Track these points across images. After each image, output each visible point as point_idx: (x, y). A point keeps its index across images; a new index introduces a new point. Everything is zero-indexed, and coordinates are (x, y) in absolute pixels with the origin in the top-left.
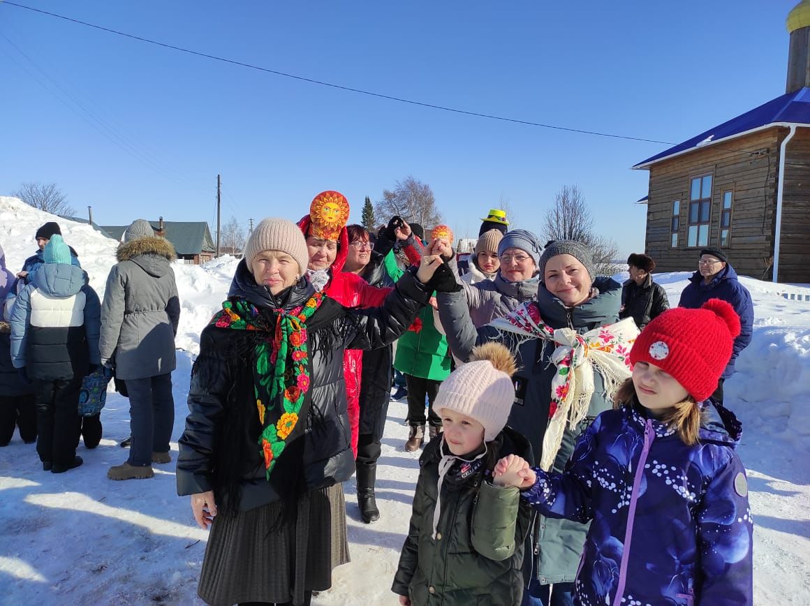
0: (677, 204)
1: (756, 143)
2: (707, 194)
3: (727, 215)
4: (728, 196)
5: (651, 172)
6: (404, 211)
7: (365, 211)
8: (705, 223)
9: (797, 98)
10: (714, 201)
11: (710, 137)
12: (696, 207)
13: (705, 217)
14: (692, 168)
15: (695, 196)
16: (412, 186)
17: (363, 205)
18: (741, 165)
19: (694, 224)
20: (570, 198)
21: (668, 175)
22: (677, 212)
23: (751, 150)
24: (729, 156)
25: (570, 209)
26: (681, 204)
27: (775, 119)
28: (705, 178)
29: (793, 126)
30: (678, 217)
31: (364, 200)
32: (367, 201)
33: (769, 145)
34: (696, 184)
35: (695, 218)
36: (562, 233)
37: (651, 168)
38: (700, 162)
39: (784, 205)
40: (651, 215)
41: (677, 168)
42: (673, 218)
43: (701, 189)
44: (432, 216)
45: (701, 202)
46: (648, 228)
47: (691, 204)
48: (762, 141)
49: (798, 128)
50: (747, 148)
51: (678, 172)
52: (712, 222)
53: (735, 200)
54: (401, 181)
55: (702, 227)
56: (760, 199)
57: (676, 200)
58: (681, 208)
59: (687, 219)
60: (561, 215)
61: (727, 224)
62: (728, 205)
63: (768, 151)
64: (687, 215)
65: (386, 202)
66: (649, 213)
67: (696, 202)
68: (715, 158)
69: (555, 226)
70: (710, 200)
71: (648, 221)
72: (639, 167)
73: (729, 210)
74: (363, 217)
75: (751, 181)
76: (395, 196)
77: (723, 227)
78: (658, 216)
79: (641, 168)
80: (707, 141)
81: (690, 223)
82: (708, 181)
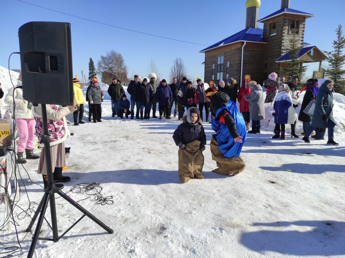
0: (214, 65)
1: (236, 46)
2: (222, 62)
3: (228, 69)
4: (228, 63)
5: (205, 53)
6: (111, 65)
7: (90, 64)
8: (222, 72)
9: (247, 32)
10: (224, 65)
11: (223, 43)
12: (219, 66)
13: (222, 70)
14: (218, 53)
15: (219, 63)
16: (113, 54)
17: (89, 61)
18: (231, 53)
19: (219, 72)
20: (179, 62)
21: (210, 55)
22: (213, 68)
23: (234, 48)
24: (228, 50)
25: (179, 66)
26: (215, 65)
27: (240, 39)
28: (221, 57)
29: (245, 41)
30: (214, 69)
31: (89, 59)
32: (91, 60)
33: (239, 47)
34: (219, 58)
35: (219, 70)
36: (177, 75)
37: (206, 52)
38: (220, 51)
39: (243, 66)
40: (206, 69)
41: (214, 53)
42: (213, 70)
43: (221, 60)
44: (123, 67)
45: (220, 65)
46: (205, 73)
47: (218, 65)
48: (237, 45)
49: (246, 42)
50: (233, 48)
51: (214, 54)
52: (224, 71)
53: (230, 64)
54: (109, 52)
55: (221, 73)
56: (237, 64)
57: (213, 64)
58: (215, 67)
59: (217, 70)
60: (176, 68)
61: (228, 72)
62: (228, 66)
63: (239, 49)
64: (217, 69)
65: (102, 61)
66: (205, 68)
67: (219, 65)
68: (224, 50)
69: (174, 72)
70: (223, 64)
71: (205, 71)
72: (201, 52)
73: (229, 68)
74: (89, 67)
75: (235, 58)
76: (106, 58)
77: (227, 73)
78: (208, 69)
79: (202, 52)
80: (222, 45)
81: (218, 72)
82: (222, 57)
